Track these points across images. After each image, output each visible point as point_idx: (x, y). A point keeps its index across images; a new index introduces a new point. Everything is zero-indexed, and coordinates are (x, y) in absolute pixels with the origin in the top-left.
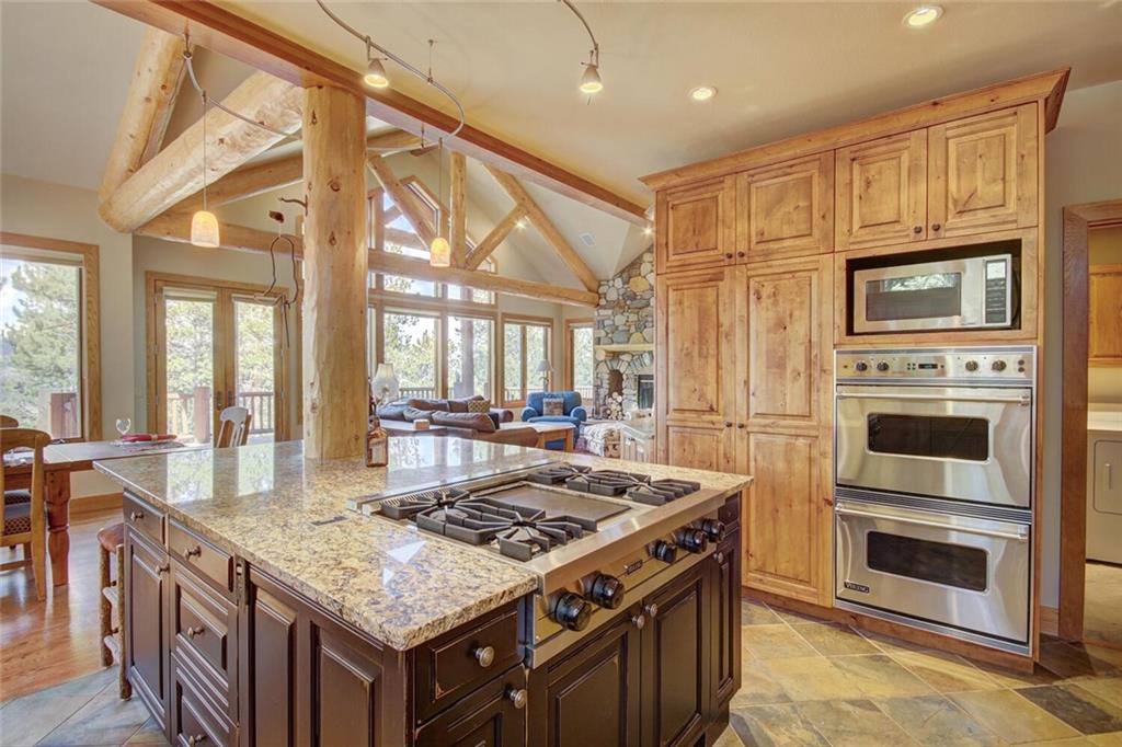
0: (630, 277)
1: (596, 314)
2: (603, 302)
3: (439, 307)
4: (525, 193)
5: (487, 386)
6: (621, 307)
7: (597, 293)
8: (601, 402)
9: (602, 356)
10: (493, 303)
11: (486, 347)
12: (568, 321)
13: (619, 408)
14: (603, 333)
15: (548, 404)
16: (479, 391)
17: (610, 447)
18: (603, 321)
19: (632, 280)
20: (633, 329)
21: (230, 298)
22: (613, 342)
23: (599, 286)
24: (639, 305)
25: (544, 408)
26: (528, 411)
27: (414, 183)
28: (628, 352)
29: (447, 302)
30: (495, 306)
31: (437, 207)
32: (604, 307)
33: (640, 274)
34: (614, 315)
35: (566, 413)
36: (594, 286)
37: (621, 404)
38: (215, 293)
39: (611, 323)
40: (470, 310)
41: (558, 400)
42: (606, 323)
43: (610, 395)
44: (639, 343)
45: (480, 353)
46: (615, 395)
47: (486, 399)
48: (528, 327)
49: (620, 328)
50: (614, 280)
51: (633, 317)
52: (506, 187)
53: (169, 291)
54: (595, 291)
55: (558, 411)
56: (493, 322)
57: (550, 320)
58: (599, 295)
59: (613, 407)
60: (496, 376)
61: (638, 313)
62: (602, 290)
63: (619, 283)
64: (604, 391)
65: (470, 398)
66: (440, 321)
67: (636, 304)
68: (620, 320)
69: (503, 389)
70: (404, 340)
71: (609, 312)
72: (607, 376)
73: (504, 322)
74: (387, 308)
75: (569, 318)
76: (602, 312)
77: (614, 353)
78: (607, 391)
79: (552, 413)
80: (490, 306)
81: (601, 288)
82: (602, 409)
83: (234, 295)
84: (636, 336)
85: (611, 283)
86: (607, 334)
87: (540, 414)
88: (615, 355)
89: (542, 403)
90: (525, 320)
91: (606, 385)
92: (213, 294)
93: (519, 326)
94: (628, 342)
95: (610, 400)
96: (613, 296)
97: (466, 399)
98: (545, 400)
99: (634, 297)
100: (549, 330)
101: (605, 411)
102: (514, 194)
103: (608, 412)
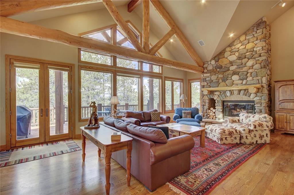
0: (219, 59)
1: (202, 76)
2: (206, 71)
3: (140, 74)
4: (175, 23)
5: (159, 105)
6: (214, 72)
7: (203, 67)
8: (205, 111)
9: (206, 92)
10: (161, 72)
11: (158, 92)
12: (189, 80)
13: (214, 114)
14: (205, 84)
15: (185, 113)
16: (156, 107)
17: (224, 139)
18: (206, 79)
19: (220, 60)
20: (220, 81)
21: (47, 67)
22: (210, 87)
23: (204, 64)
24: (224, 71)
25: (183, 115)
26: (176, 116)
27: (129, 24)
28: (218, 91)
29: (143, 72)
30: (162, 74)
31: (139, 34)
32: (206, 73)
33: (224, 57)
34: (211, 76)
35: (193, 117)
36: (202, 64)
37: (215, 113)
38: (40, 65)
39: (210, 79)
40: (152, 75)
41: (189, 111)
42: (207, 79)
43: (209, 109)
44: (224, 86)
45: (156, 93)
46: (212, 109)
47: (159, 111)
48: (174, 82)
49: (214, 81)
50: (211, 61)
51: (221, 76)
52: (167, 20)
53: (16, 64)
54: (202, 66)
55: (189, 116)
56: (161, 80)
57: (182, 80)
58: (204, 68)
59: (211, 114)
60: (162, 101)
61: (223, 74)
62: (205, 66)
63: (213, 62)
64: (206, 107)
65: (152, 110)
66: (140, 79)
67: (222, 70)
68: (214, 78)
69: (165, 106)
70: (133, 90)
71: (209, 75)
72: (208, 101)
73: (165, 80)
74: (118, 74)
75: (190, 79)
76: (205, 75)
77: (211, 91)
78: (208, 107)
79: (186, 117)
80: (159, 74)
81: (205, 65)
82: (205, 114)
83: (48, 66)
84: (222, 84)
85: (209, 63)
86: (208, 84)
87: (181, 117)
88: (211, 92)
89: (182, 112)
90: (173, 79)
91: (207, 105)
92: (38, 66)
93: (170, 82)
94: (218, 87)
95: (209, 111)
96: (210, 68)
97: (150, 111)
98: (183, 111)
99: (221, 67)
100: (182, 83)
101: (207, 115)
102: (170, 23)
103: (209, 116)
